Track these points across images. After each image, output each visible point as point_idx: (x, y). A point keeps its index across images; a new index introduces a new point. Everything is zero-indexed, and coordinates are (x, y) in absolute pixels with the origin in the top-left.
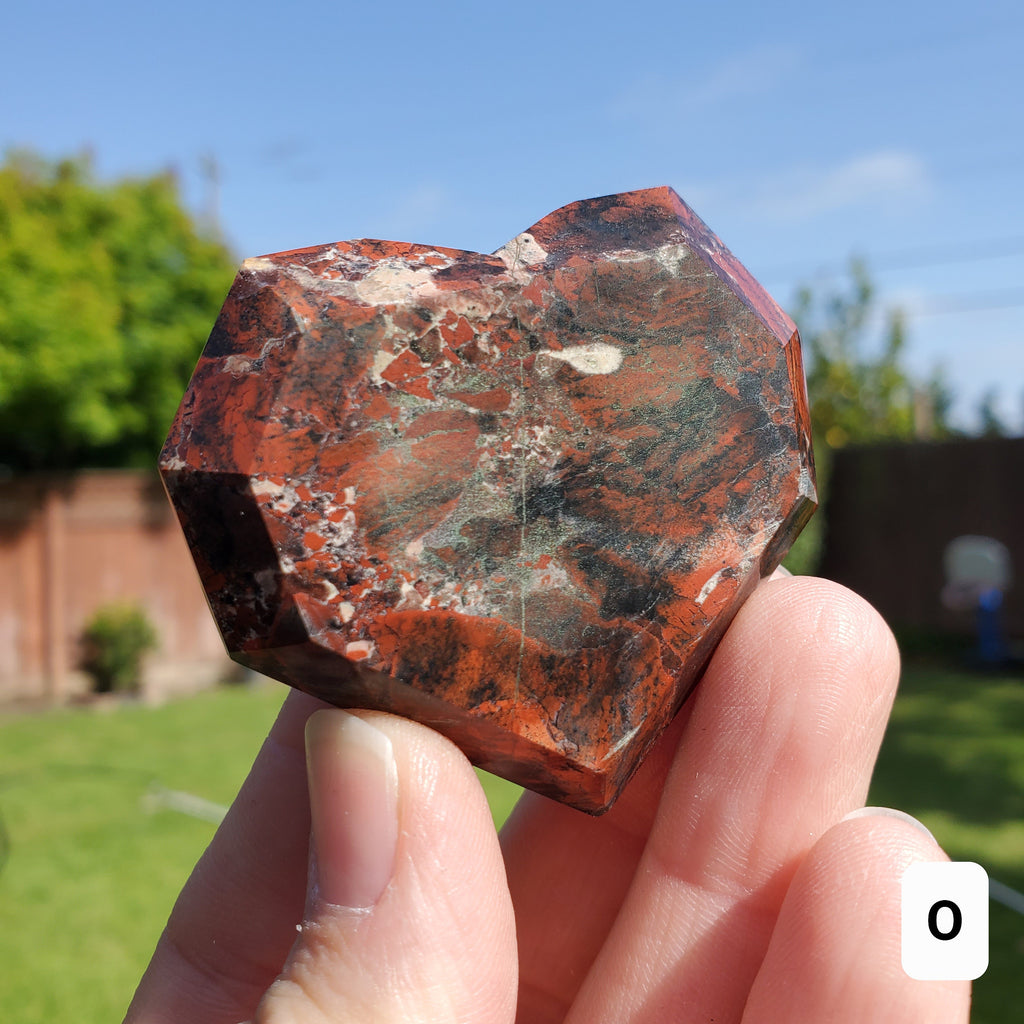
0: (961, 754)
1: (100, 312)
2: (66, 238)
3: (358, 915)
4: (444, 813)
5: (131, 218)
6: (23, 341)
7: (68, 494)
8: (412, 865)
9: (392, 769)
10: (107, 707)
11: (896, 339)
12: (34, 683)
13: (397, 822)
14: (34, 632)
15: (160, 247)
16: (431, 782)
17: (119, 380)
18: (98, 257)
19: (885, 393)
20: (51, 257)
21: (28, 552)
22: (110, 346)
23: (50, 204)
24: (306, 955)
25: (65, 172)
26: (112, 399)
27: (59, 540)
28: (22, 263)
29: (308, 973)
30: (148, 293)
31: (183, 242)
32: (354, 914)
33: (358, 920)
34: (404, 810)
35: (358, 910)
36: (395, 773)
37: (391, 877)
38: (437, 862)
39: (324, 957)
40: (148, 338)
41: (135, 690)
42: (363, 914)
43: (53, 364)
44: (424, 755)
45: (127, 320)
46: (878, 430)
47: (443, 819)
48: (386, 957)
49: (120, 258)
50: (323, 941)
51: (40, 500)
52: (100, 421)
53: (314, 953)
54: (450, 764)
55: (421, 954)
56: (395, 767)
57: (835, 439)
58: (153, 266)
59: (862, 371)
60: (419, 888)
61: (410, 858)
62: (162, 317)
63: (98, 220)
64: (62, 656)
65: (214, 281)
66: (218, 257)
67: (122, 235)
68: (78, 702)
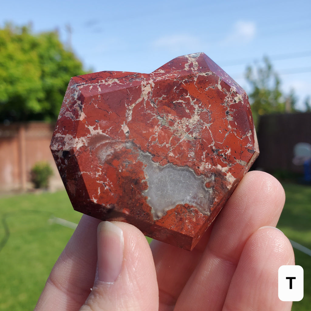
1: (35, 73)
2: (24, 51)
3: (109, 285)
4: (137, 254)
5: (44, 44)
6: (11, 81)
7: (27, 128)
8: (127, 269)
9: (122, 239)
10: (39, 193)
12: (17, 186)
13: (123, 256)
14: (16, 170)
15: (53, 53)
16: (134, 244)
17: (42, 95)
18: (34, 55)
20: (19, 56)
21: (14, 146)
22: (37, 84)
23: (19, 40)
24: (93, 297)
25: (24, 30)
26: (39, 101)
27: (24, 143)
28: (11, 57)
29: (92, 302)
30: (49, 67)
31: (61, 52)
32: (108, 284)
33: (109, 286)
34: (125, 252)
35: (109, 283)
36: (123, 241)
37: (120, 273)
38: (134, 269)
39: (98, 297)
40: (50, 81)
41: (47, 187)
42: (111, 284)
43: (21, 88)
44: (132, 236)
45: (43, 76)
47: (137, 256)
48: (116, 297)
49: (41, 57)
50: (98, 292)
51: (18, 130)
52: (35, 106)
53: (95, 296)
54: (140, 239)
55: (127, 297)
56: (123, 239)
57: (261, 112)
58: (51, 59)
59: (268, 93)
60: (128, 277)
62: (54, 75)
63: (34, 45)
64: (25, 177)
65: (70, 64)
66: (71, 57)
67: (42, 50)
68: (30, 191)
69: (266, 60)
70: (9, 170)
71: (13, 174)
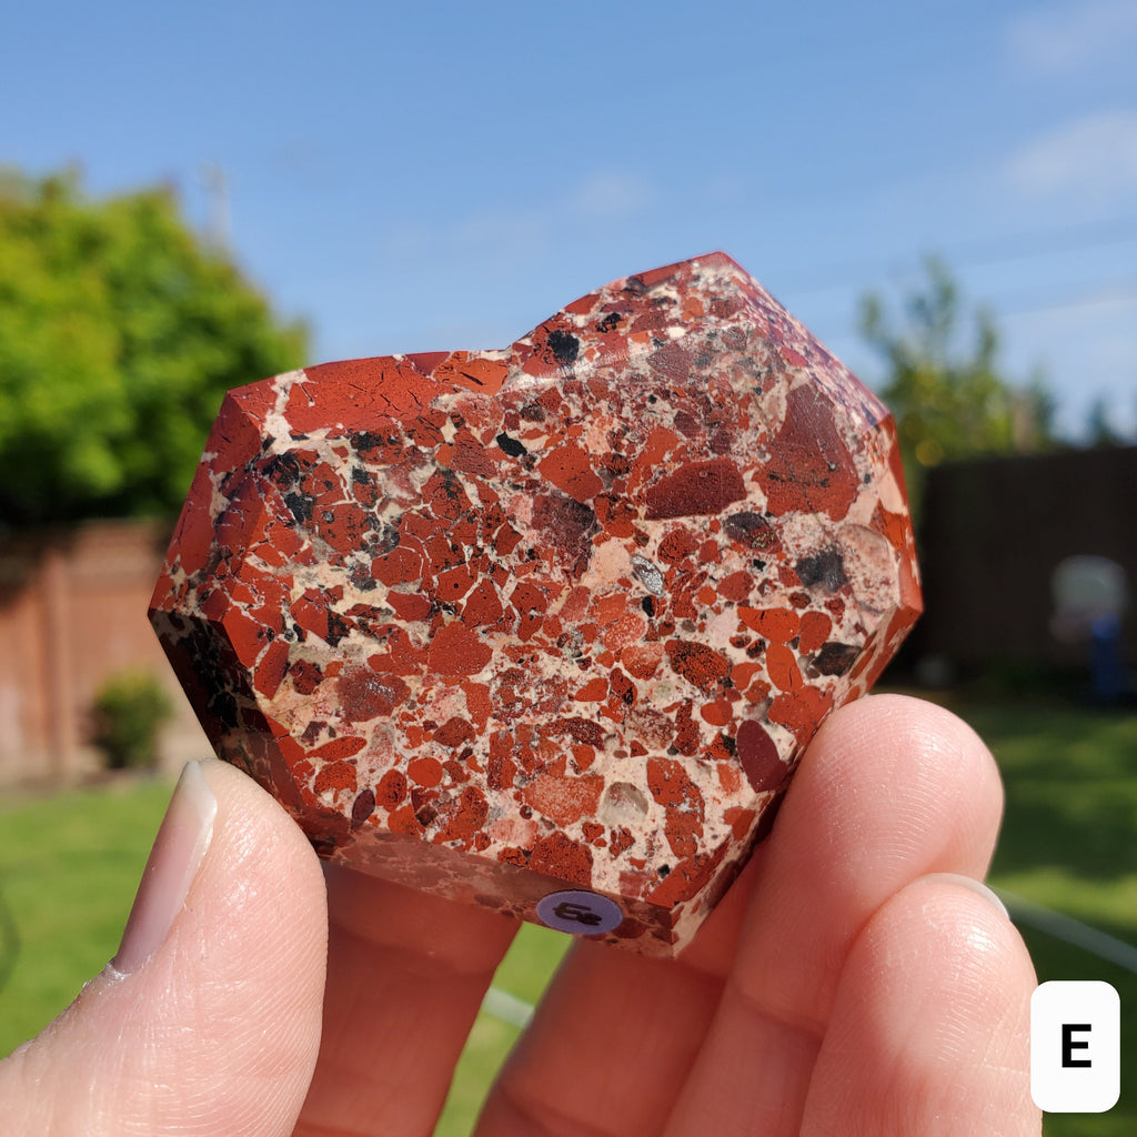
0: (1080, 802)
1: (97, 344)
2: (54, 266)
5: (126, 238)
7: (68, 549)
10: (124, 788)
11: (988, 343)
12: (39, 762)
14: (37, 706)
15: (162, 269)
17: (121, 421)
18: (91, 285)
19: (979, 402)
20: (37, 285)
21: (27, 619)
22: (110, 383)
23: (33, 228)
25: (51, 190)
26: (115, 445)
27: (63, 605)
28: (5, 295)
30: (148, 321)
31: (188, 265)
36: (208, 841)
40: (153, 372)
41: (153, 764)
43: (48, 404)
45: (127, 353)
46: (973, 443)
49: (116, 285)
51: (37, 557)
52: (98, 467)
56: (210, 835)
57: (926, 455)
58: (154, 291)
59: (951, 379)
62: (166, 346)
63: (90, 243)
64: (70, 731)
65: (222, 306)
66: (227, 278)
67: (117, 257)
68: (91, 782)
69: (933, 264)
71: (26, 722)
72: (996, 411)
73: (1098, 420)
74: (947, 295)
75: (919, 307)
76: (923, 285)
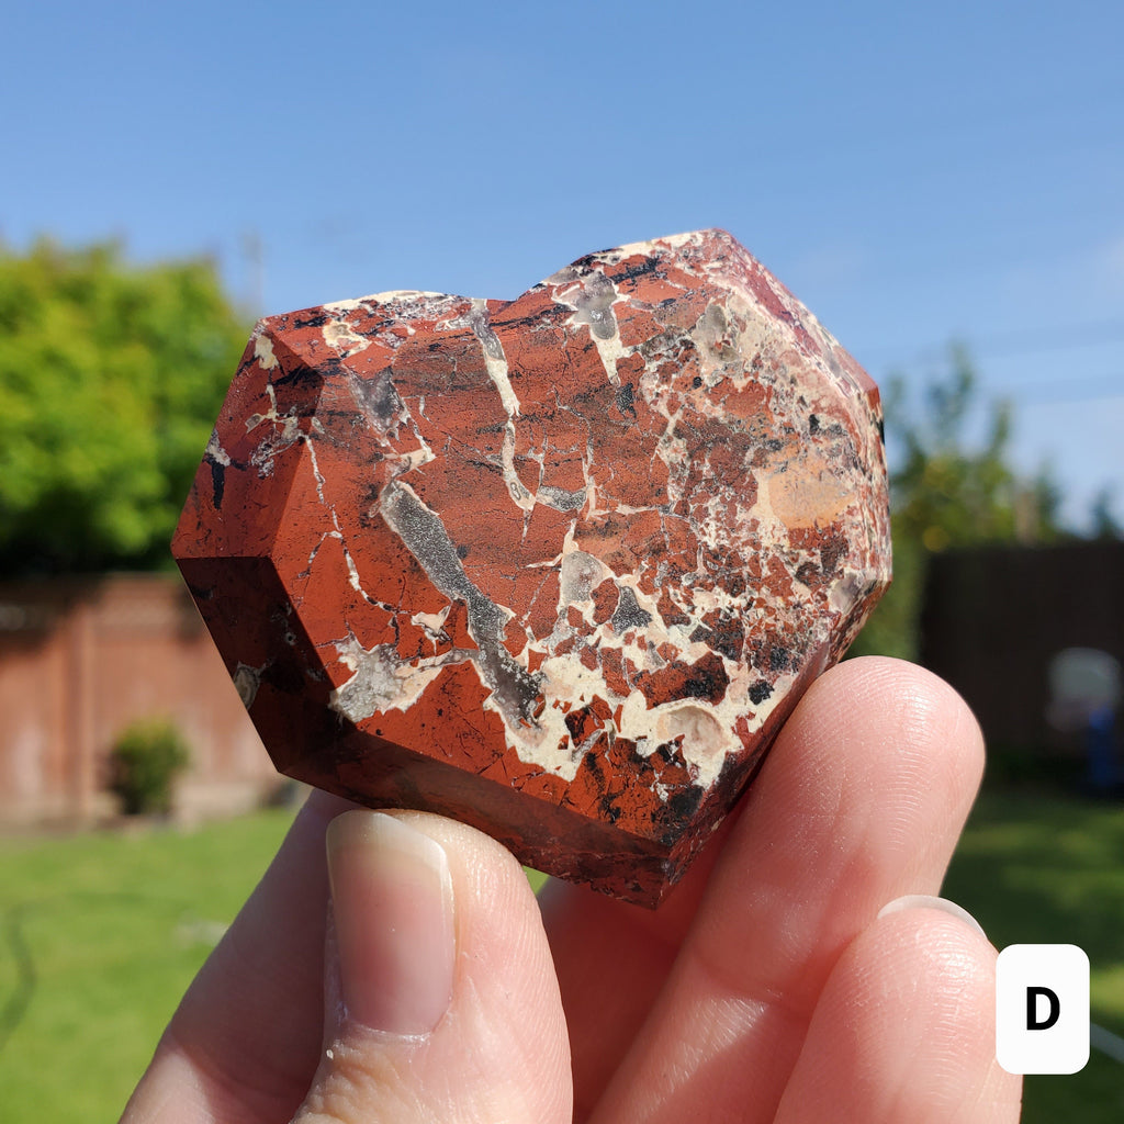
3: (410, 1043)
6: (48, 439)
7: (96, 600)
8: (473, 988)
10: (138, 834)
11: (1001, 431)
12: (57, 804)
13: (454, 942)
14: (58, 749)
15: (200, 337)
17: (150, 483)
19: (989, 489)
21: (52, 665)
26: (143, 505)
27: (89, 651)
33: (411, 1049)
37: (448, 1001)
38: (500, 985)
41: (166, 812)
42: (417, 1042)
46: (980, 531)
52: (129, 527)
57: (933, 540)
58: (192, 357)
59: (961, 467)
60: (482, 1015)
61: (471, 980)
63: (130, 305)
64: (88, 775)
68: (106, 826)
69: (959, 352)
70: (30, 750)
71: (46, 764)
72: (1002, 500)
73: (1101, 512)
74: (965, 383)
75: (938, 396)
76: (944, 373)
